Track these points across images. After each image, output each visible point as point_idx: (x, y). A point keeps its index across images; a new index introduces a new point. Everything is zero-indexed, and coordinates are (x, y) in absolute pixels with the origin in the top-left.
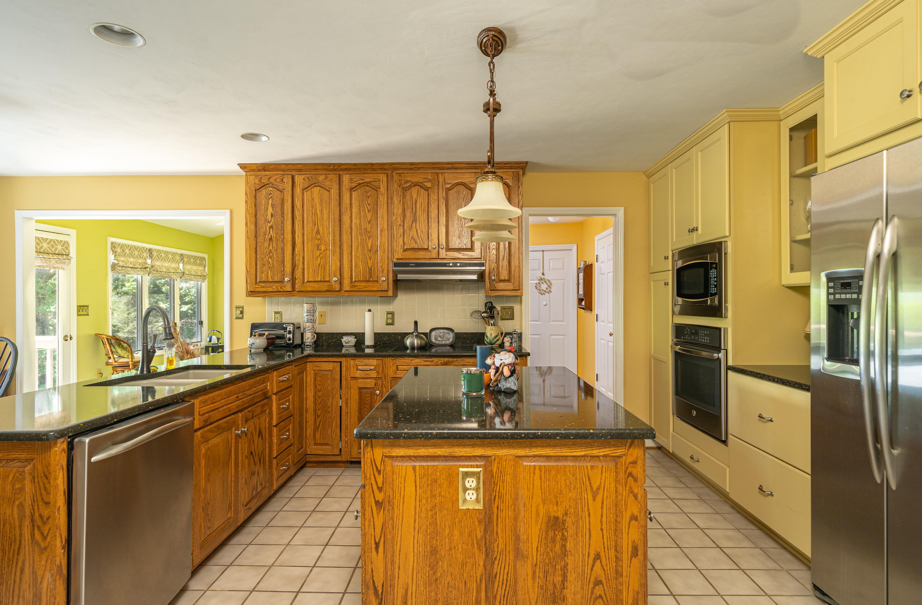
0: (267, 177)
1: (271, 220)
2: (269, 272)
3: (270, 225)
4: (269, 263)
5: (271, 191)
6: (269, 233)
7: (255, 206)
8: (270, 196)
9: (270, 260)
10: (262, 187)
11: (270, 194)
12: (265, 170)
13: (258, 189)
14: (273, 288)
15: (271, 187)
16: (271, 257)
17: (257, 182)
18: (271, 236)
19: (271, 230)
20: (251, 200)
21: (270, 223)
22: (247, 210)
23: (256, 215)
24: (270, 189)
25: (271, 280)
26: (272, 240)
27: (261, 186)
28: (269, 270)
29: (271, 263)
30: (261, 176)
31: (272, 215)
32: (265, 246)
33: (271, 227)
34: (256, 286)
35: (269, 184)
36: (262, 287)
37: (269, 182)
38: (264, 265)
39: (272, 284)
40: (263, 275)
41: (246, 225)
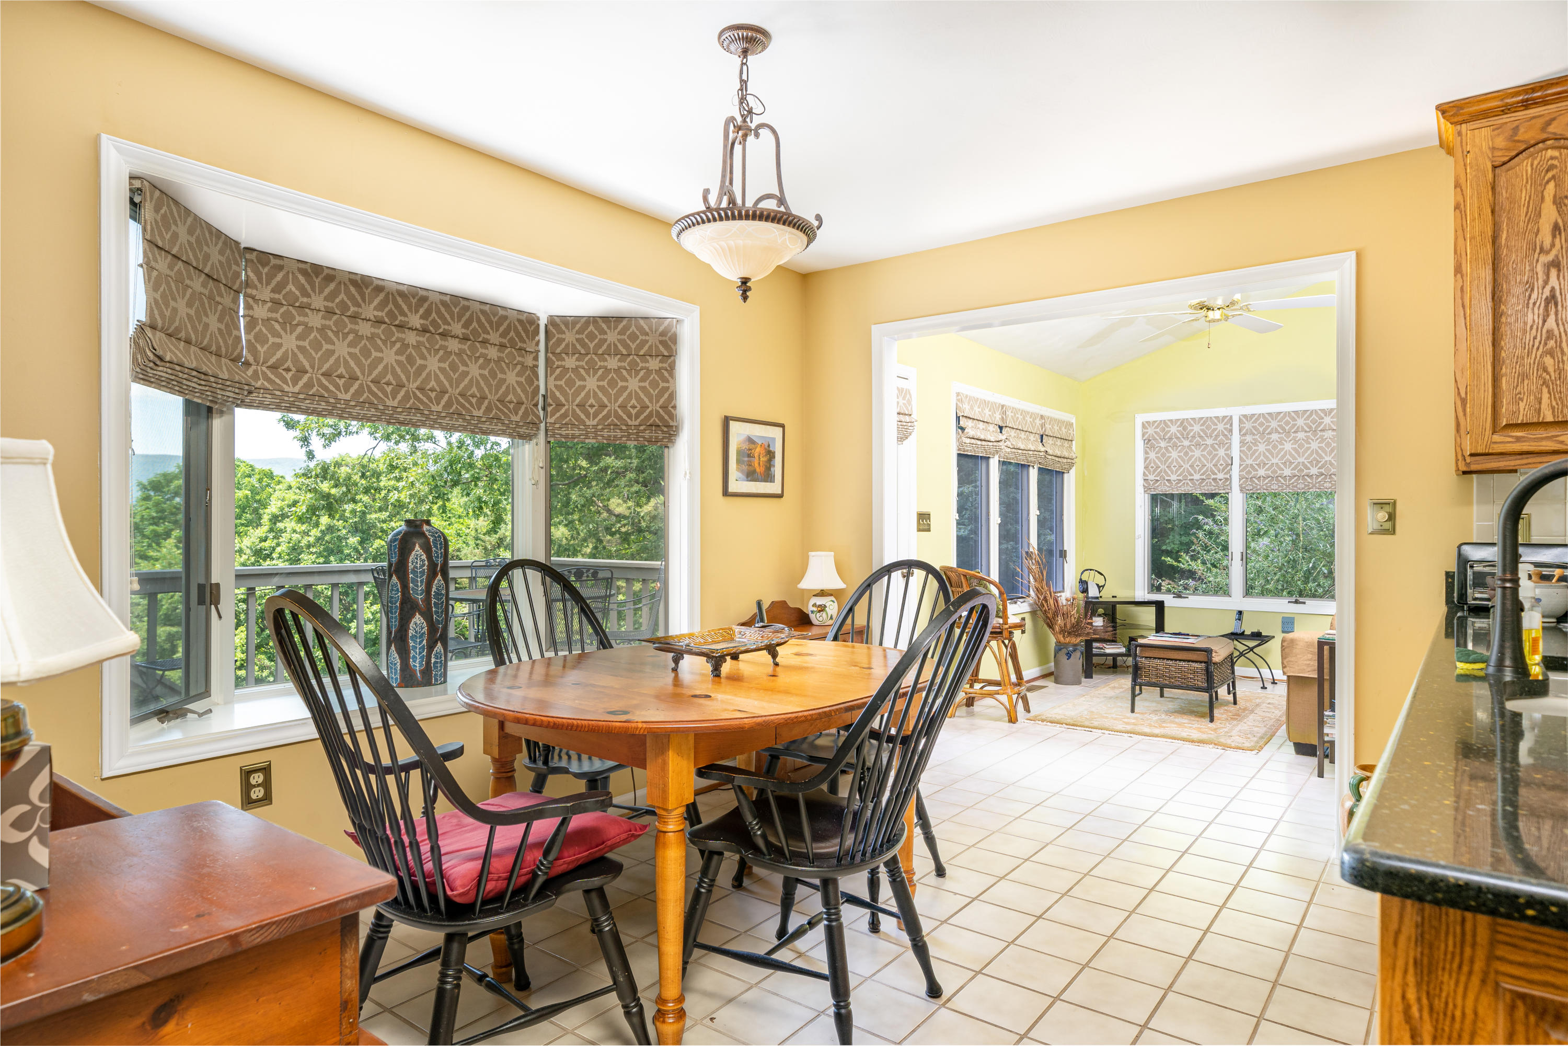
0: (1539, 123)
1: (1553, 245)
2: (1545, 396)
3: (1550, 257)
4: (1545, 370)
5: (1552, 158)
6: (1546, 282)
7: (1493, 212)
8: (1550, 175)
9: (1548, 361)
10: (1517, 155)
11: (1552, 167)
12: (1526, 105)
13: (1504, 163)
14: (1562, 442)
15: (1553, 148)
16: (1551, 353)
17: (1500, 142)
18: (1553, 289)
19: (1553, 273)
20: (1479, 198)
21: (1548, 252)
22: (1460, 230)
23: (1495, 239)
24: (1550, 153)
25: (1550, 418)
26: (1556, 305)
27: (1514, 153)
28: (1545, 390)
29: (1551, 369)
30: (1516, 123)
31: (1556, 229)
32: (1530, 323)
33: (1556, 264)
34: (1496, 438)
35: (1543, 141)
36: (1518, 439)
37: (1545, 136)
38: (1524, 376)
39: (1552, 432)
40: (1522, 405)
41: (1458, 270)
